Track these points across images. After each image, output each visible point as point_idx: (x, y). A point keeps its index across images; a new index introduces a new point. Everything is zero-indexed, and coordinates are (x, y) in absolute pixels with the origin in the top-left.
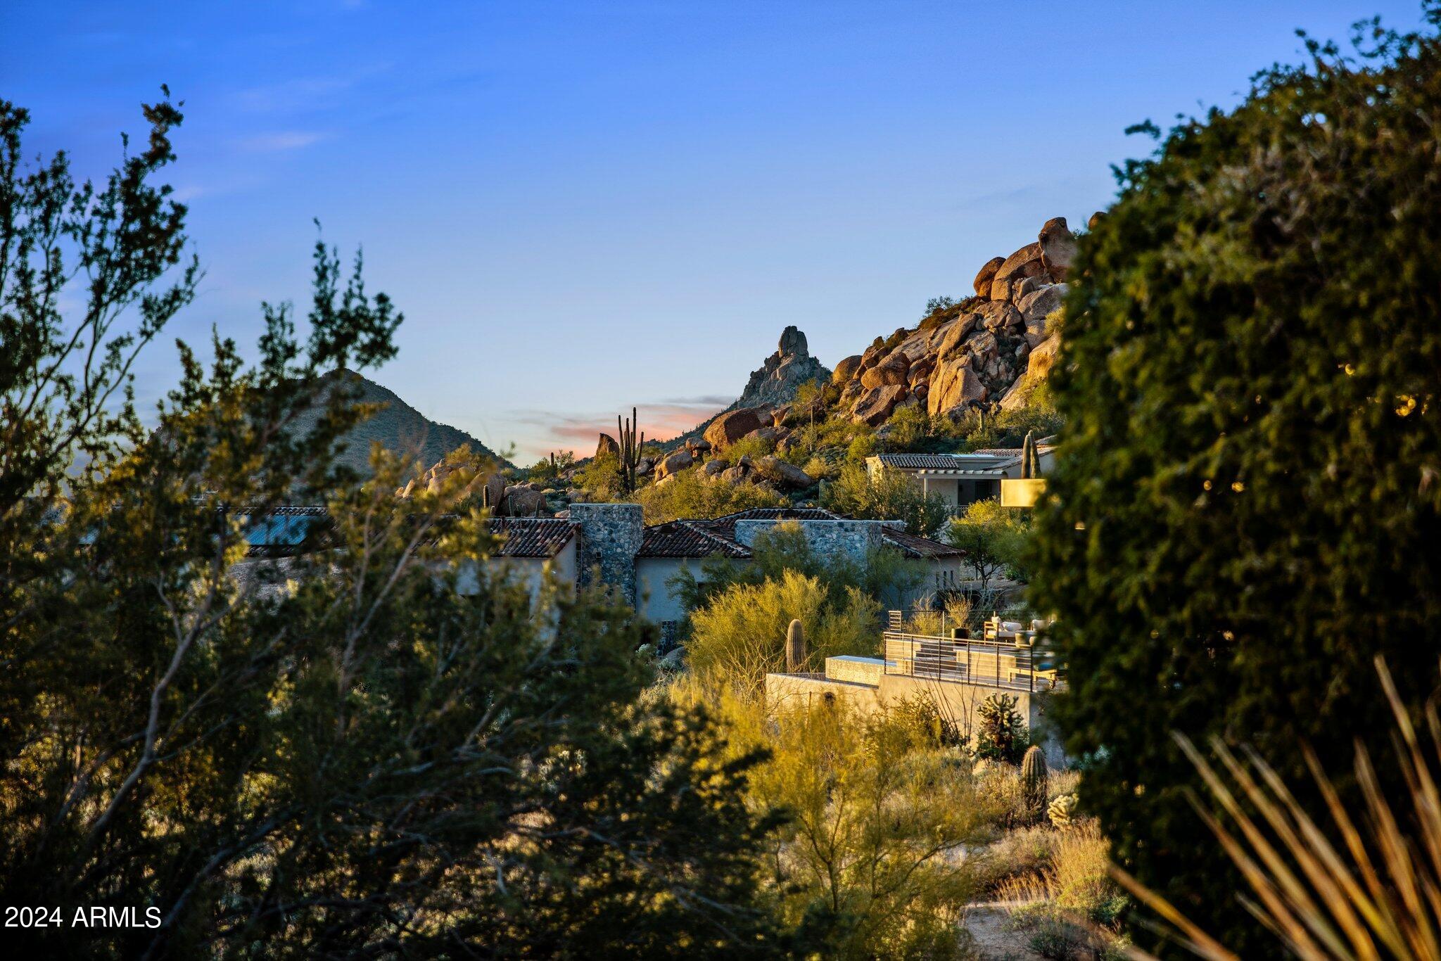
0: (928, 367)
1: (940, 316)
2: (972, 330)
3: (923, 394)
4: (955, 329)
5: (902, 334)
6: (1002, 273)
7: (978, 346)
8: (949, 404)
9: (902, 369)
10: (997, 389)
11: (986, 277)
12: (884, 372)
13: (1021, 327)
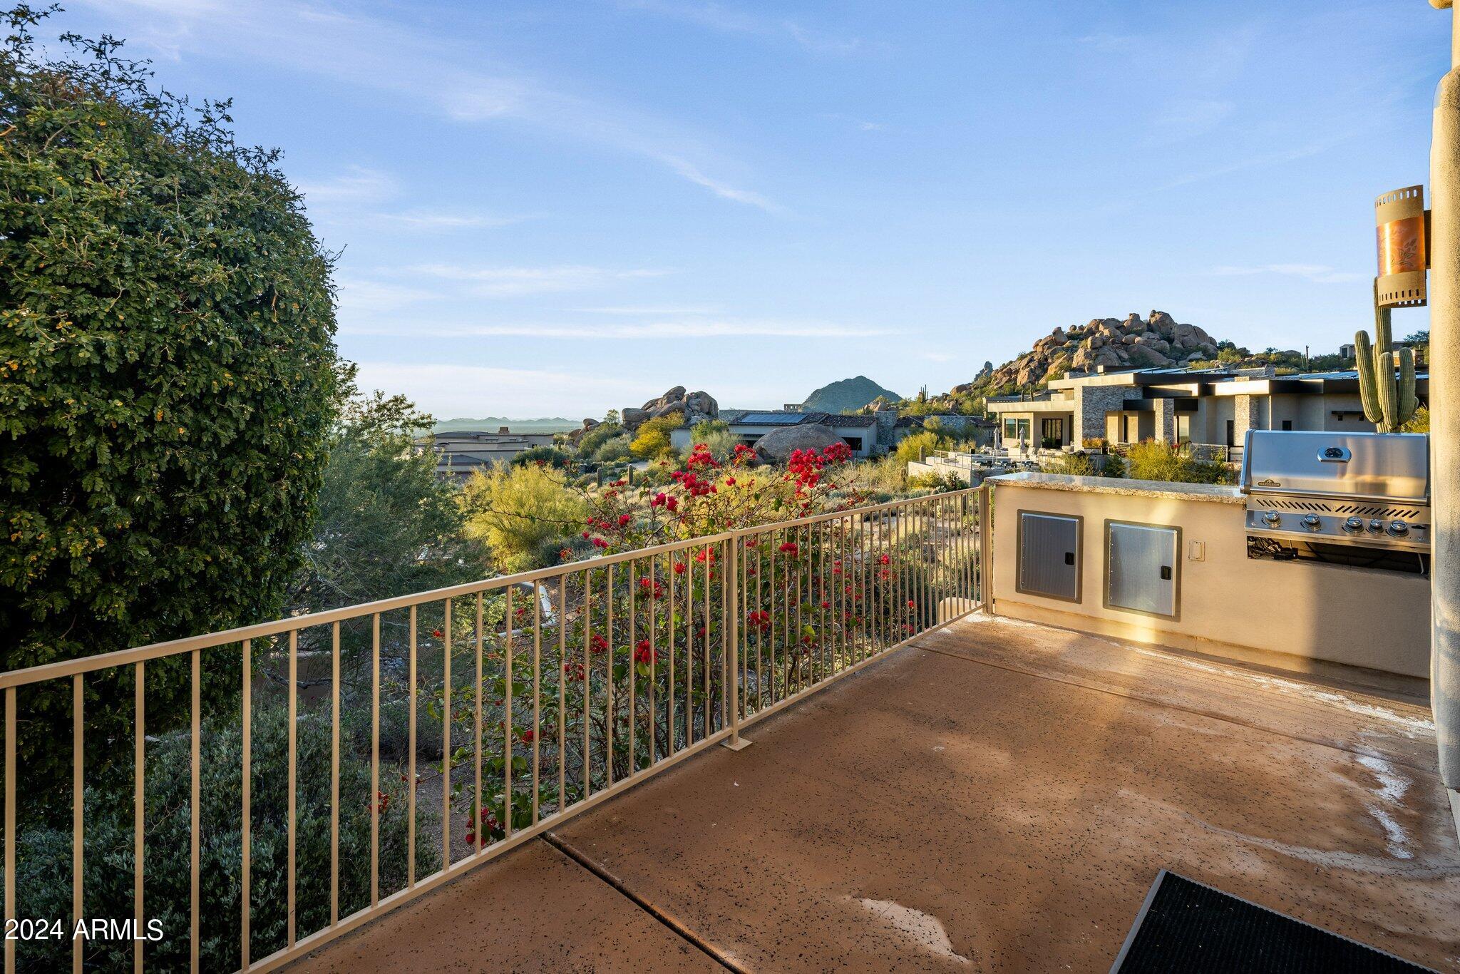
0: (1017, 371)
1: (1022, 357)
2: (1031, 361)
3: (1015, 379)
4: (1025, 361)
5: (1011, 362)
6: (1041, 344)
7: (1032, 365)
8: (1023, 382)
9: (1010, 372)
10: (1038, 378)
11: (1037, 345)
12: (1004, 373)
13: (1046, 359)
